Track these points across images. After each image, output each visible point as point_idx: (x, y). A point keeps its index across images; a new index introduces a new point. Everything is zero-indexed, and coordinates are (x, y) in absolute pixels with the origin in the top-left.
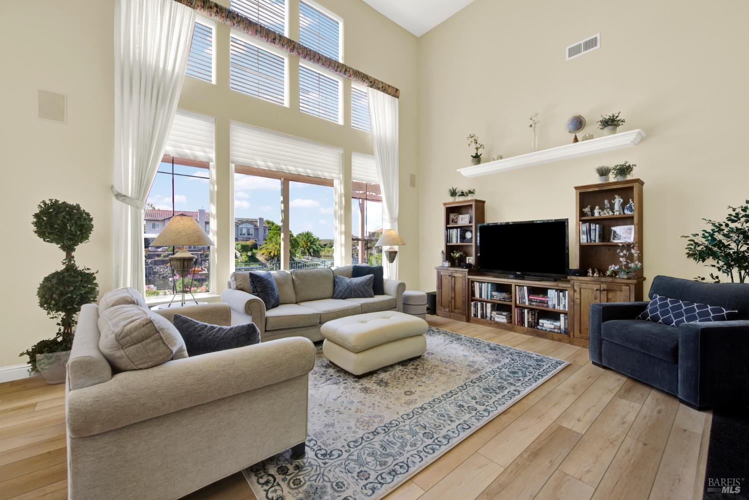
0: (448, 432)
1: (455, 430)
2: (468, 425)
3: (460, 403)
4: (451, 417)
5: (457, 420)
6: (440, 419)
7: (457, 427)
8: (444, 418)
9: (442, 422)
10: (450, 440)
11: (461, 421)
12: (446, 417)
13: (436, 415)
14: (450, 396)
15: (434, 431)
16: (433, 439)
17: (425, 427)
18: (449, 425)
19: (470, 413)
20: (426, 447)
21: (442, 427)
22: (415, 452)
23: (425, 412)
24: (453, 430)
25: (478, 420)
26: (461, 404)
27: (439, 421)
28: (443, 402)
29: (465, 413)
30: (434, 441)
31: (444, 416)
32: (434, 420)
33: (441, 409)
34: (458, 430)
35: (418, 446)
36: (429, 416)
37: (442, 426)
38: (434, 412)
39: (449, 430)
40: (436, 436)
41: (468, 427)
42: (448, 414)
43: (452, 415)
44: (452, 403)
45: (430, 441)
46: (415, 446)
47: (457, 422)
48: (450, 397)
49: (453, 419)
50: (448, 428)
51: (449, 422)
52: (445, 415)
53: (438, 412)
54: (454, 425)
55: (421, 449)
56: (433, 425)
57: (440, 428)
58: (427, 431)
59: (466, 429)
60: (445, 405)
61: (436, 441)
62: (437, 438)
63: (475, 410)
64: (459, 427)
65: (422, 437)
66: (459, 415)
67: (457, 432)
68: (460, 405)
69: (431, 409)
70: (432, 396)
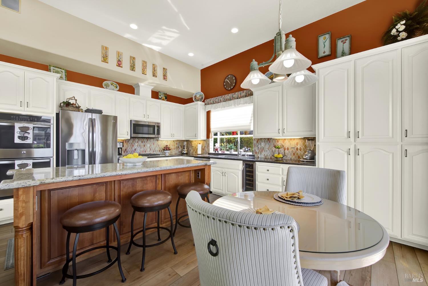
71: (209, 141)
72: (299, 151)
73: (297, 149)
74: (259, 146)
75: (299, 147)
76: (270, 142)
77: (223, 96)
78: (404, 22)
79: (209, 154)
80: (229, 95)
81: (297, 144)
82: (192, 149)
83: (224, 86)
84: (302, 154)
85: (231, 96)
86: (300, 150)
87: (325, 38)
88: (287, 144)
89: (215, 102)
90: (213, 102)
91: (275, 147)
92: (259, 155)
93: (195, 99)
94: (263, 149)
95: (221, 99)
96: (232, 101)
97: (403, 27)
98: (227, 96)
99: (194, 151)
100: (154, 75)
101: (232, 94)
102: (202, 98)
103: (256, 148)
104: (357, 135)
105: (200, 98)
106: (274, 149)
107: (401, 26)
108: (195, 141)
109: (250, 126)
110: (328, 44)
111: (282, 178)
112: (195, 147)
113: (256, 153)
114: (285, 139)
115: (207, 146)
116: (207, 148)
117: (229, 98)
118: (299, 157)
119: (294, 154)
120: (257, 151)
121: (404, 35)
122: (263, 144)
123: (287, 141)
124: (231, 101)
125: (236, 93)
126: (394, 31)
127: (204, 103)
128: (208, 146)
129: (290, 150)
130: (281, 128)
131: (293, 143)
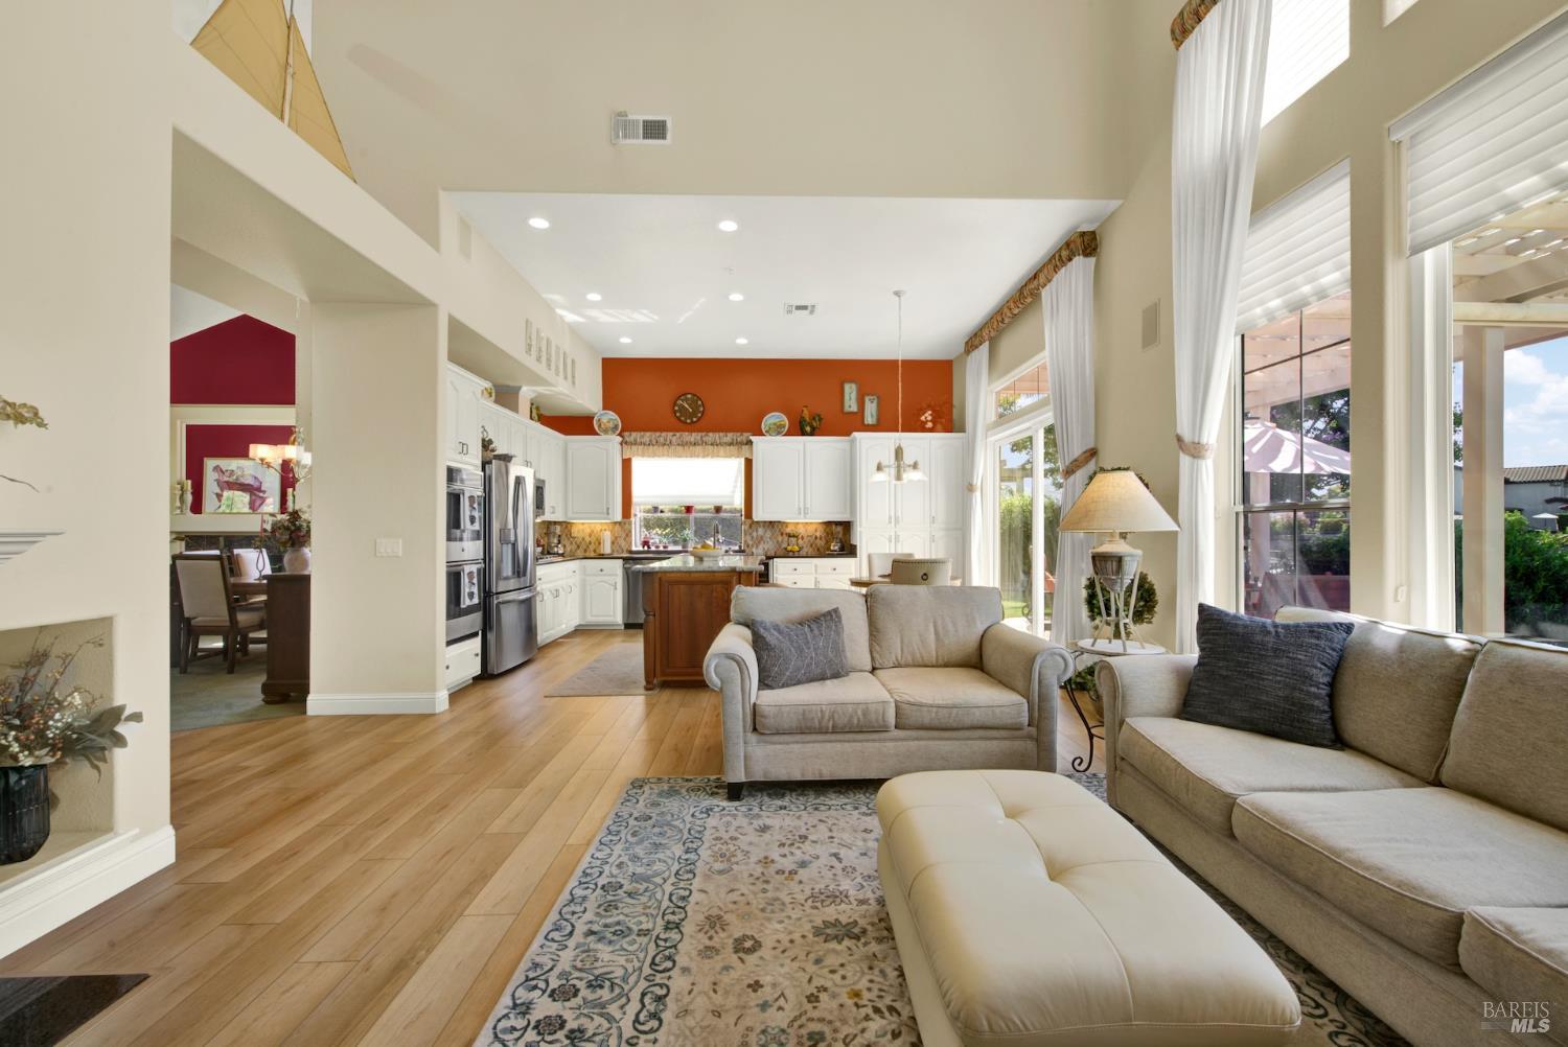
0: (582, 909)
1: (573, 919)
2: (553, 940)
3: (605, 994)
4: (599, 940)
5: (582, 940)
6: (618, 923)
7: (573, 926)
8: (613, 930)
9: (609, 921)
10: (570, 898)
11: (571, 943)
12: (609, 936)
13: (635, 928)
14: (647, 1000)
15: (609, 898)
16: (599, 886)
17: (630, 895)
18: (591, 922)
19: (564, 975)
20: (601, 873)
21: (601, 910)
22: (610, 860)
23: (660, 922)
24: (576, 916)
25: (536, 966)
26: (599, 992)
27: (616, 919)
28: (647, 971)
29: (575, 967)
30: (596, 884)
31: (614, 933)
32: (627, 916)
33: (636, 946)
34: (566, 920)
35: (614, 868)
36: (643, 919)
37: (603, 913)
38: (643, 933)
39: (584, 912)
40: (599, 891)
41: (550, 937)
42: (610, 942)
43: (600, 946)
44: (625, 979)
45: (602, 881)
46: (617, 866)
47: (578, 937)
48: (643, 995)
49: (591, 938)
50: (589, 916)
51: (595, 928)
52: (615, 938)
53: (634, 936)
54: (581, 928)
55: (606, 868)
56: (620, 905)
57: (603, 908)
58: (620, 892)
59: (552, 930)
60: (637, 965)
61: (593, 887)
62: (594, 890)
63: (553, 991)
64: (569, 928)
65: (619, 880)
66: (584, 955)
67: (568, 916)
68: (601, 987)
69: (655, 934)
70: (685, 970)
71: (630, 524)
72: (818, 541)
73: (816, 538)
74: (755, 534)
75: (818, 534)
76: (773, 527)
77: (678, 434)
78: (930, 412)
79: (631, 552)
80: (693, 434)
81: (816, 531)
82: (571, 543)
83: (675, 412)
84: (823, 544)
85: (699, 438)
86: (821, 539)
87: (851, 388)
88: (801, 530)
89: (654, 442)
90: (651, 441)
91: (782, 534)
92: (754, 550)
93: (600, 426)
94: (761, 539)
95: (674, 439)
96: (698, 449)
97: (930, 418)
98: (688, 437)
99: (578, 547)
100: (566, 378)
101: (700, 434)
102: (616, 427)
103: (749, 538)
104: (897, 519)
105: (611, 425)
106: (780, 539)
107: (928, 416)
108: (583, 524)
109: (733, 497)
110: (854, 396)
111: (816, 578)
112: (583, 539)
113: (748, 546)
114: (798, 523)
115: (624, 536)
116: (625, 539)
117: (692, 440)
118: (818, 549)
119: (811, 546)
120: (750, 543)
121: (930, 425)
122: (761, 531)
123: (800, 526)
124: (698, 447)
125: (711, 434)
126: (923, 418)
127: (619, 439)
128: (627, 535)
129: (806, 540)
130: (802, 506)
131: (811, 529)
